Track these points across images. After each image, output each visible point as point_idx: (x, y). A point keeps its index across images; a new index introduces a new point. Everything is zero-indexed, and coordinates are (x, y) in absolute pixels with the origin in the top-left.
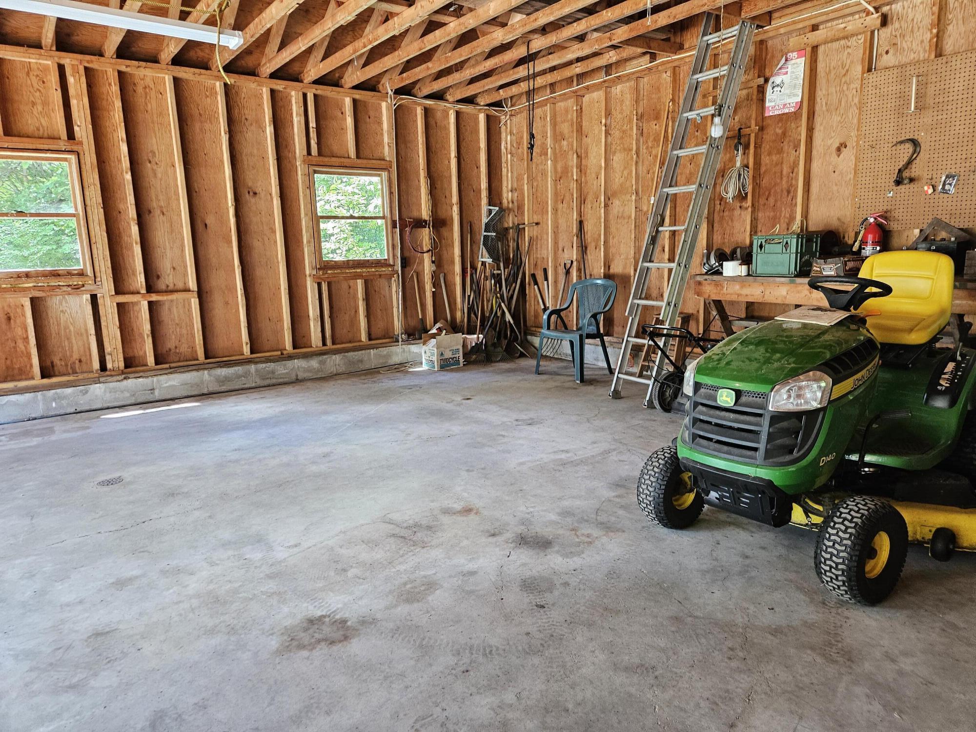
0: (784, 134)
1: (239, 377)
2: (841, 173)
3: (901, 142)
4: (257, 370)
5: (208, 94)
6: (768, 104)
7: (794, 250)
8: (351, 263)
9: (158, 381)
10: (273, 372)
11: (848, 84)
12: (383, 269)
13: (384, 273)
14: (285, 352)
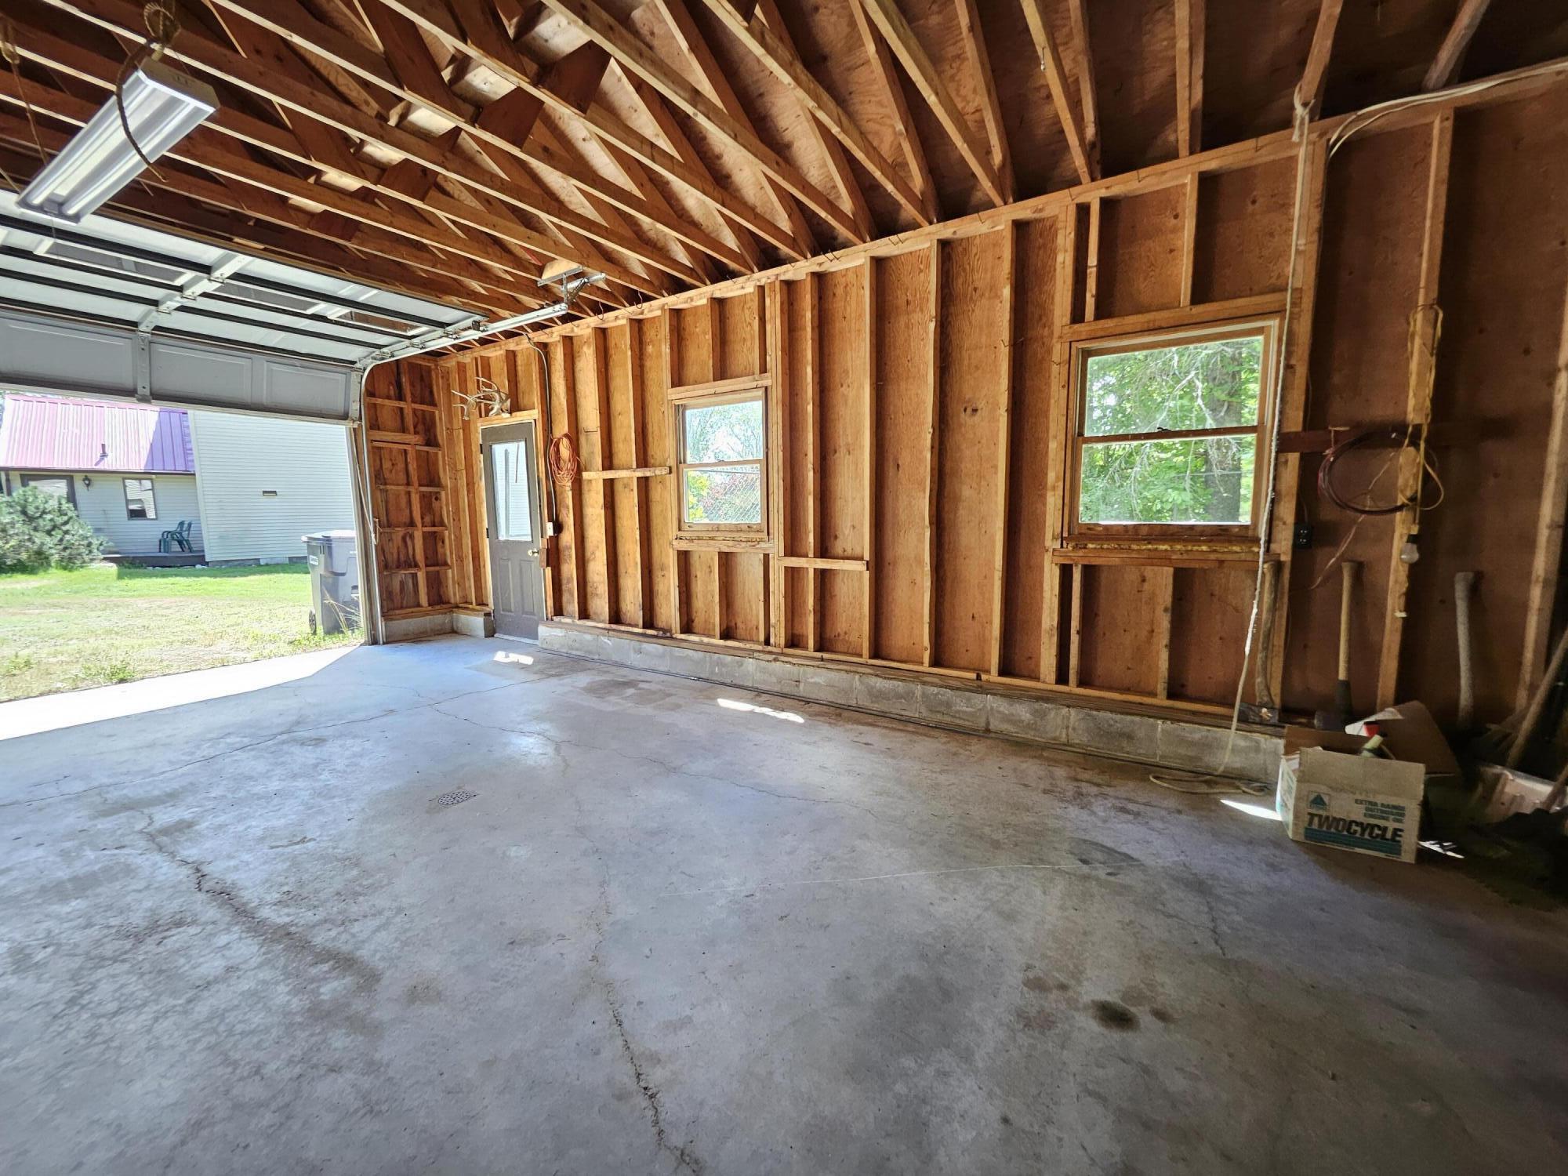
1: (899, 696)
4: (924, 694)
5: (922, 267)
8: (1144, 531)
9: (805, 672)
10: (948, 705)
12: (1236, 548)
13: (1235, 557)
14: (984, 677)
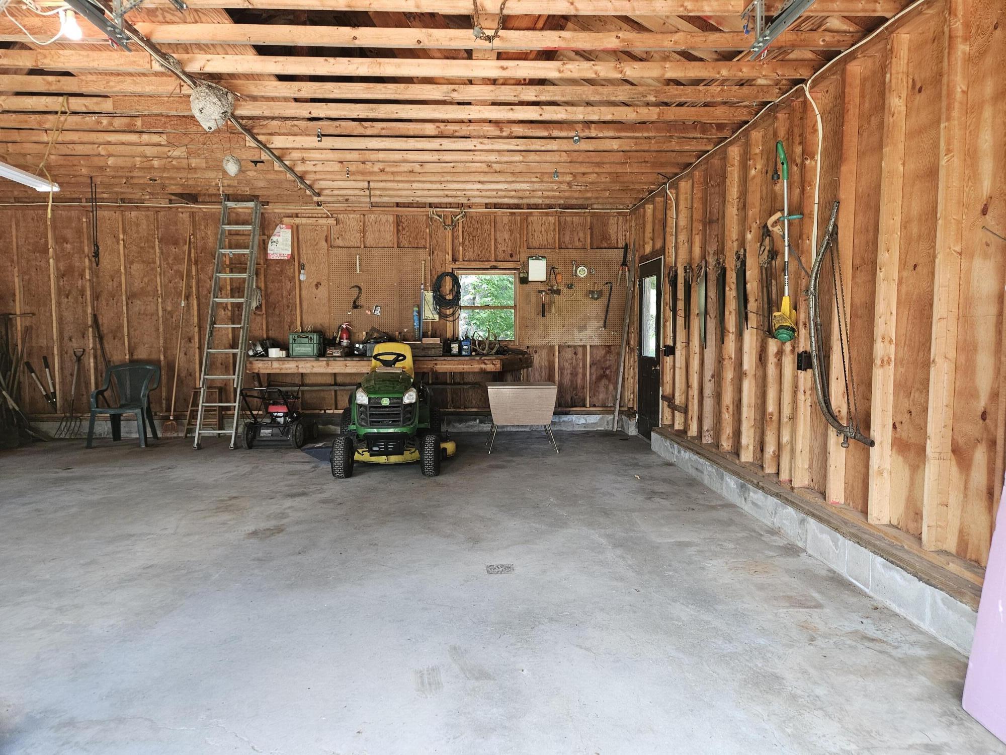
0: (281, 271)
2: (320, 299)
3: (353, 287)
6: (269, 252)
7: (315, 342)
11: (319, 250)
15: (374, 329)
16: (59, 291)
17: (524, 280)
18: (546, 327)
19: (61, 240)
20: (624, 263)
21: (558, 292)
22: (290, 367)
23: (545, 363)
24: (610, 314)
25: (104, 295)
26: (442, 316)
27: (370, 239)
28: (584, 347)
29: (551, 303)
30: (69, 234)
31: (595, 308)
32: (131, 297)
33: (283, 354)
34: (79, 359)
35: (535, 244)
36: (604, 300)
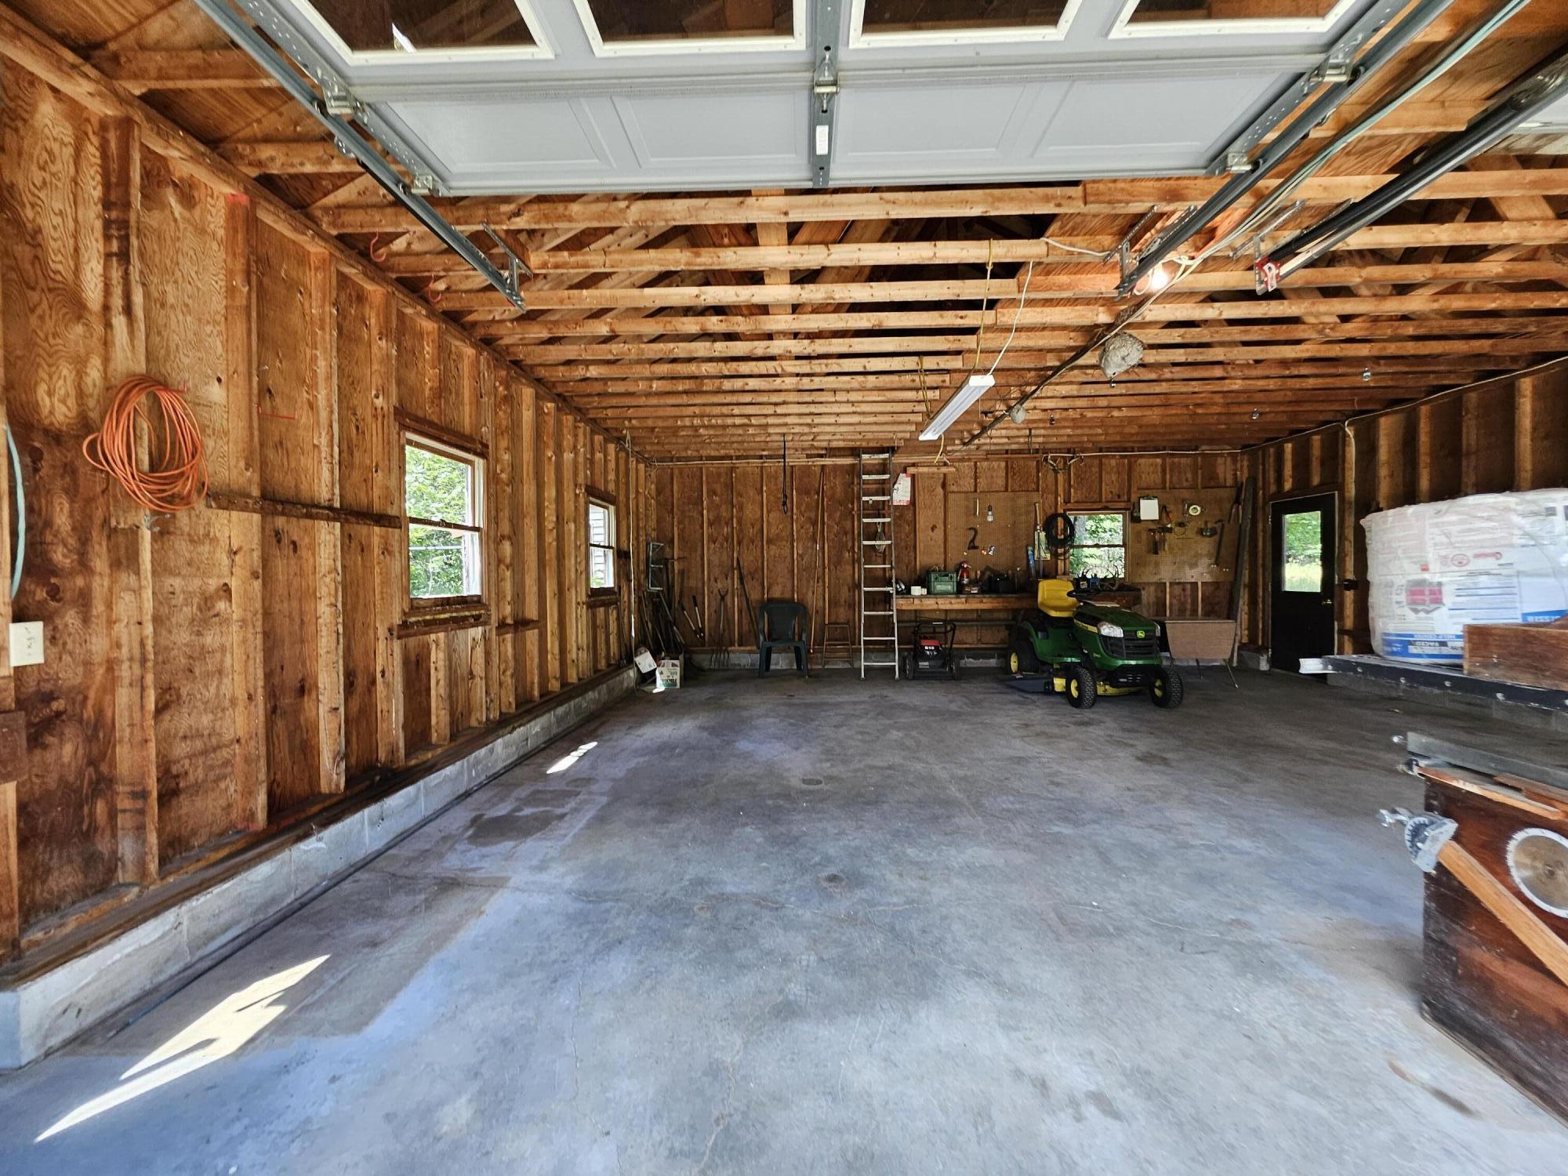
0: (901, 516)
2: (935, 541)
3: (969, 529)
6: (893, 499)
7: (955, 580)
11: (936, 496)
15: (988, 568)
16: (710, 537)
17: (1136, 519)
18: (1157, 564)
19: (712, 492)
20: (1237, 501)
21: (1170, 530)
22: (930, 604)
23: (1152, 599)
24: (1223, 551)
25: (745, 542)
26: (1055, 555)
27: (982, 484)
28: (1196, 584)
29: (1164, 541)
30: (718, 488)
31: (1206, 545)
32: (769, 541)
33: (924, 591)
34: (723, 598)
35: (1144, 485)
36: (1217, 537)
